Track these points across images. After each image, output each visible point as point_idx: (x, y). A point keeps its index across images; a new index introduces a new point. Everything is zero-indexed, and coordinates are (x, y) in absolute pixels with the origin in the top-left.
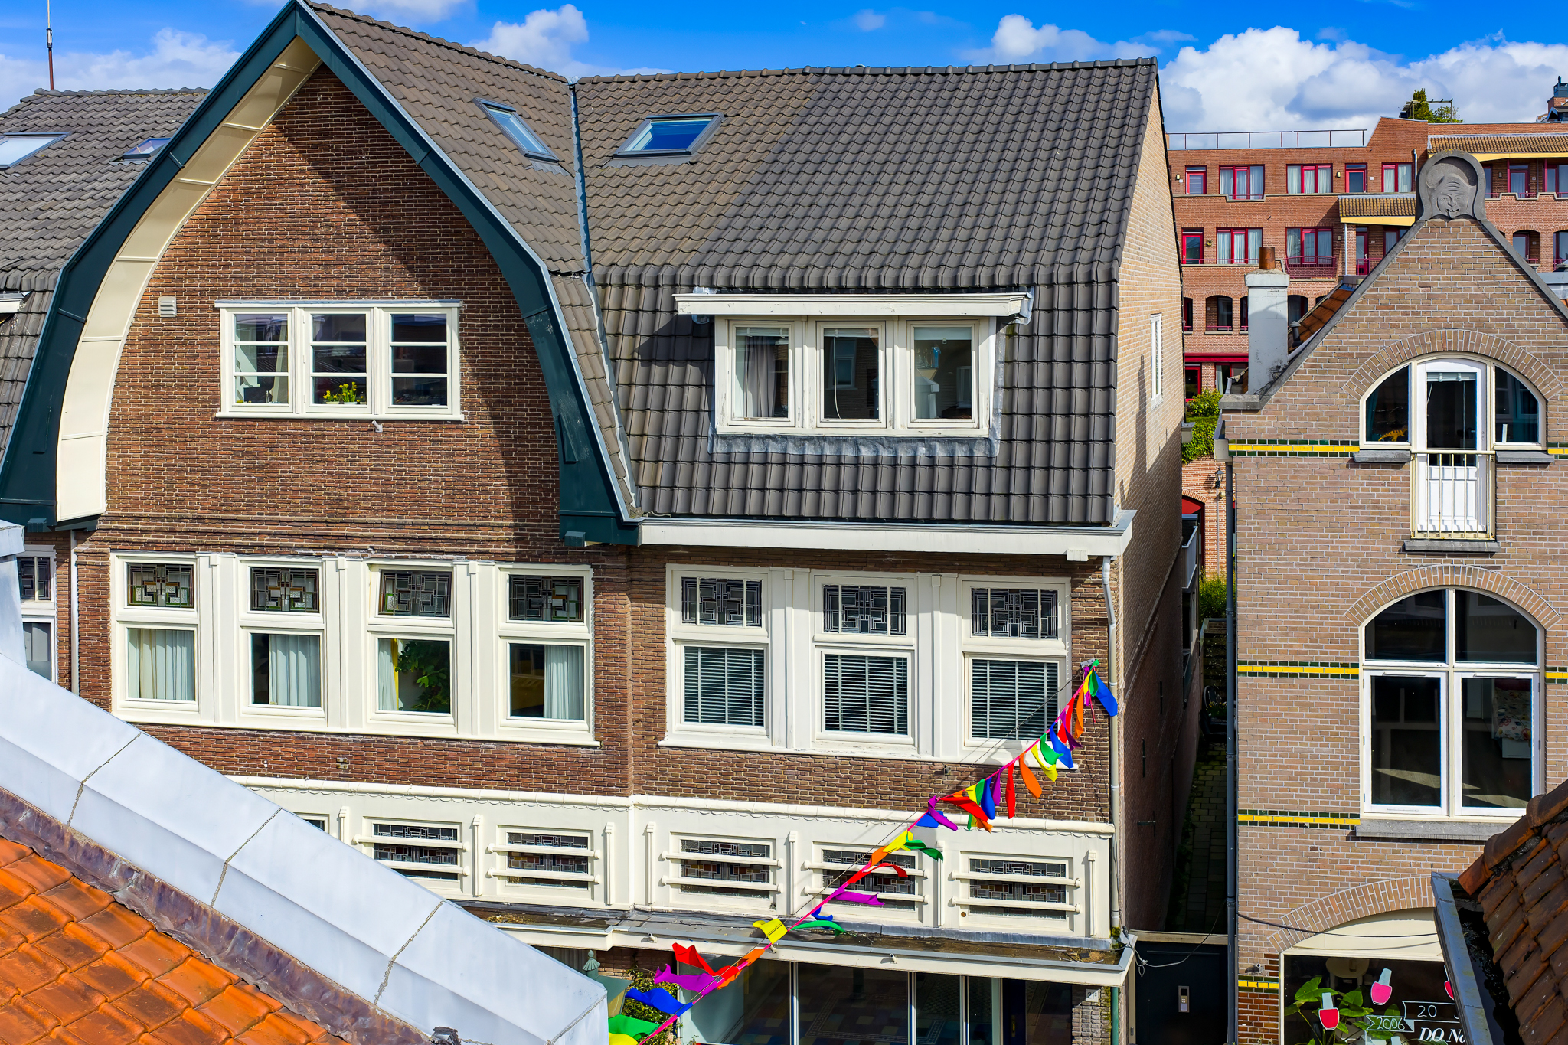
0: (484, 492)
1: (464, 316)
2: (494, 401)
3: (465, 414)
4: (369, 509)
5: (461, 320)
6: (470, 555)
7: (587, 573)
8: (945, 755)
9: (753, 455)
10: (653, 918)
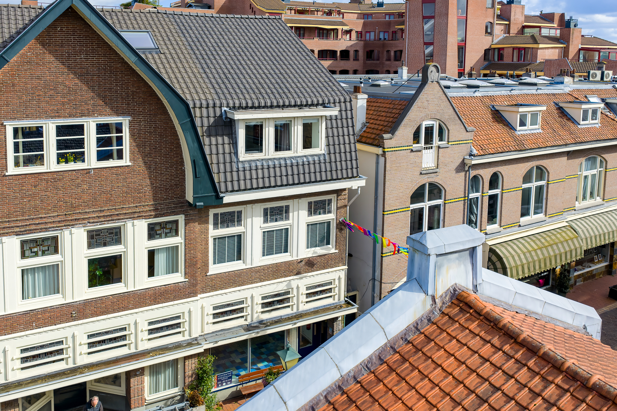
0: (139, 193)
1: (131, 123)
2: (145, 156)
3: (131, 162)
4: (87, 206)
5: (130, 124)
6: (134, 218)
7: (181, 218)
8: (301, 257)
9: (252, 167)
10: (205, 337)
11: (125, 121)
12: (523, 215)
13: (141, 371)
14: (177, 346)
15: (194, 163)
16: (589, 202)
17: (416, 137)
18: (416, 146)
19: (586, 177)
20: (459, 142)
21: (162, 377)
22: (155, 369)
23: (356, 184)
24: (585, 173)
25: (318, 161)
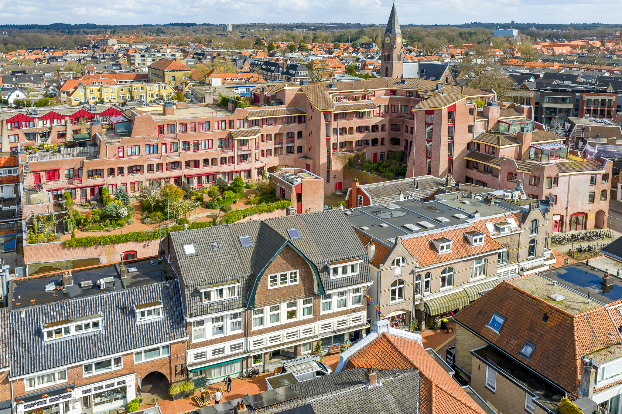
0: (301, 291)
2: (302, 280)
3: (299, 282)
4: (287, 296)
6: (299, 299)
7: (312, 298)
8: (350, 308)
9: (335, 281)
10: (320, 335)
11: (298, 271)
12: (441, 287)
13: (300, 345)
14: (311, 338)
15: (318, 283)
16: (479, 278)
17: (393, 263)
18: (393, 267)
19: (476, 268)
20: (410, 263)
21: (306, 347)
22: (304, 345)
23: (370, 284)
24: (475, 266)
25: (356, 277)
